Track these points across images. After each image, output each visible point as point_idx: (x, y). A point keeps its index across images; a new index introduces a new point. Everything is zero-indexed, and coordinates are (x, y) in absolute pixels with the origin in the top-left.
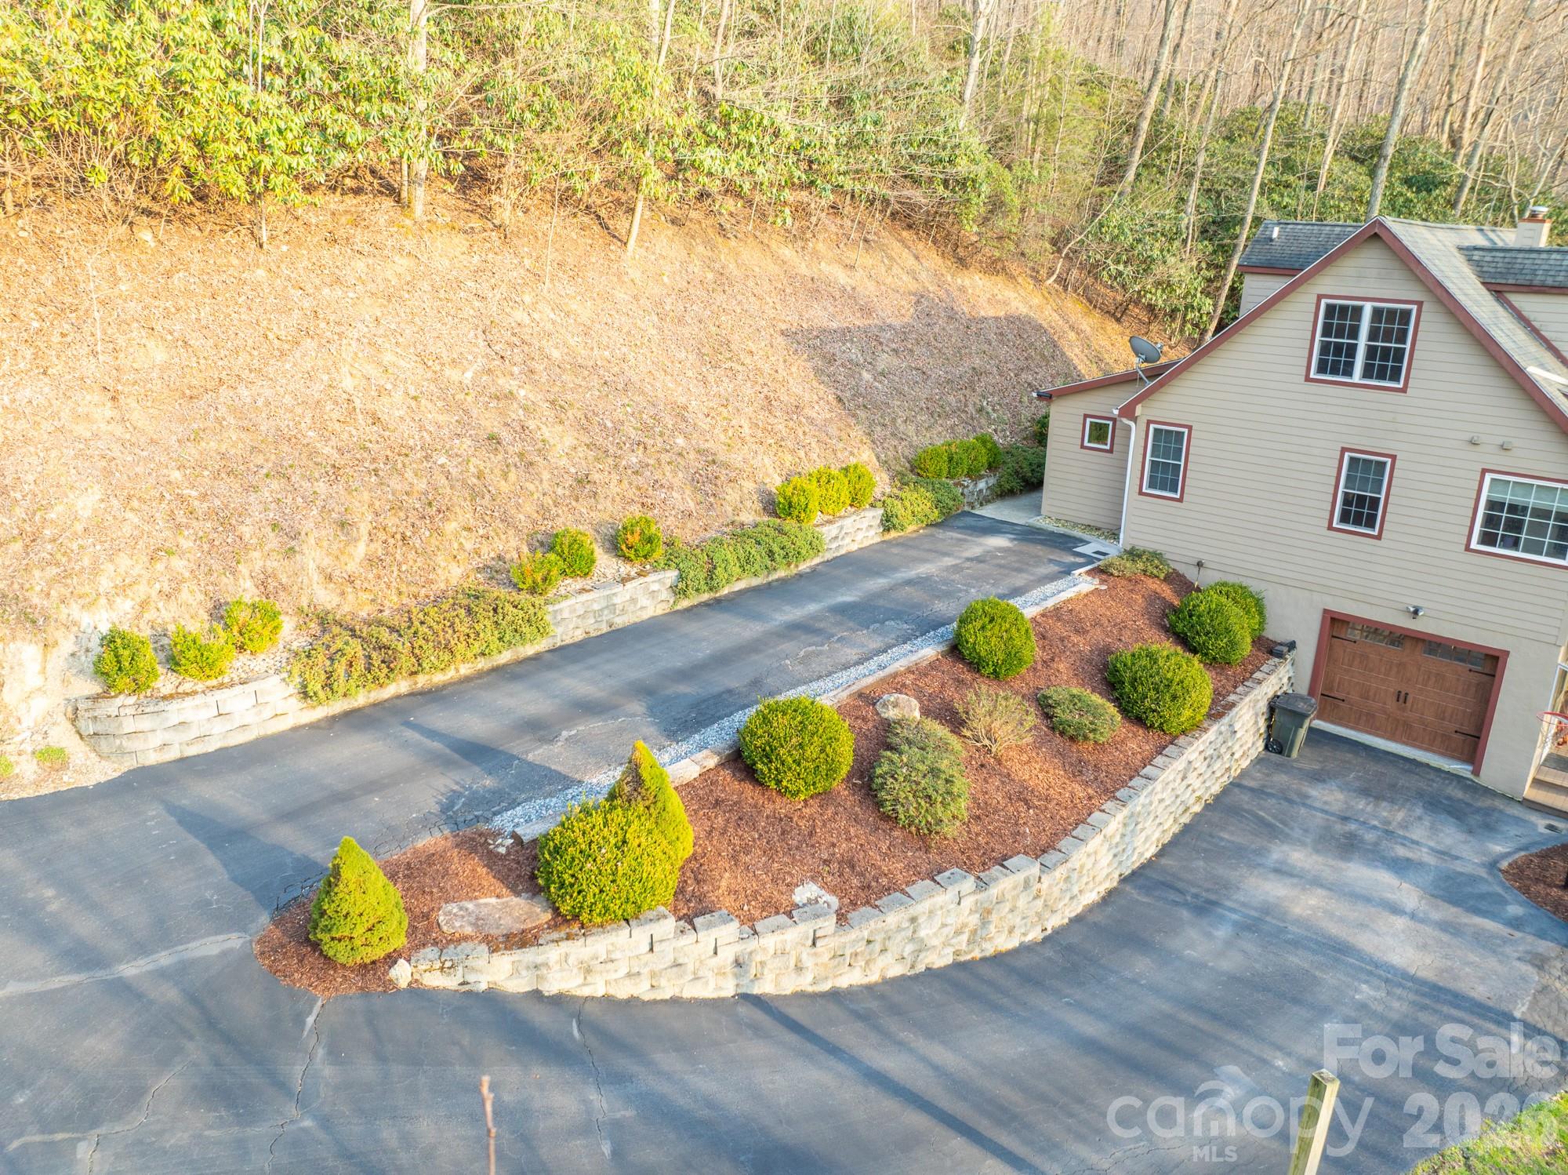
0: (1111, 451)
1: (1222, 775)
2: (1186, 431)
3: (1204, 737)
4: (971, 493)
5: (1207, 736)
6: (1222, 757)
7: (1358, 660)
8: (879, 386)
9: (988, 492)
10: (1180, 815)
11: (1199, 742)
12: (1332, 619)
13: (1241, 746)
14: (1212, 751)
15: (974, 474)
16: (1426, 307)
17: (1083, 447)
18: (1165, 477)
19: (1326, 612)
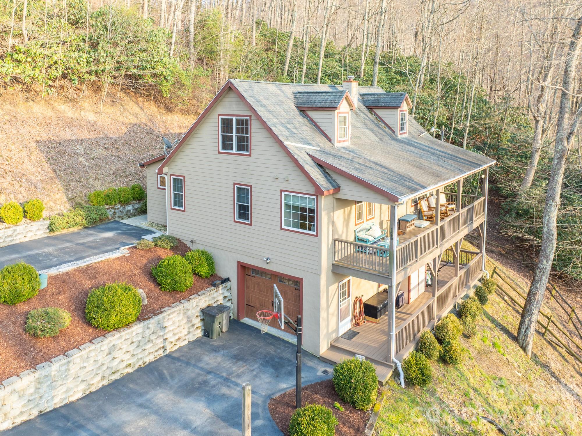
1: (157, 351)
2: (183, 178)
3: (128, 331)
4: (121, 212)
5: (130, 330)
6: (152, 341)
7: (256, 286)
8: (87, 164)
9: (134, 211)
10: (110, 375)
11: (122, 334)
12: (241, 266)
13: (174, 334)
14: (140, 338)
15: (125, 203)
16: (253, 118)
17: (158, 188)
18: (179, 201)
19: (238, 262)
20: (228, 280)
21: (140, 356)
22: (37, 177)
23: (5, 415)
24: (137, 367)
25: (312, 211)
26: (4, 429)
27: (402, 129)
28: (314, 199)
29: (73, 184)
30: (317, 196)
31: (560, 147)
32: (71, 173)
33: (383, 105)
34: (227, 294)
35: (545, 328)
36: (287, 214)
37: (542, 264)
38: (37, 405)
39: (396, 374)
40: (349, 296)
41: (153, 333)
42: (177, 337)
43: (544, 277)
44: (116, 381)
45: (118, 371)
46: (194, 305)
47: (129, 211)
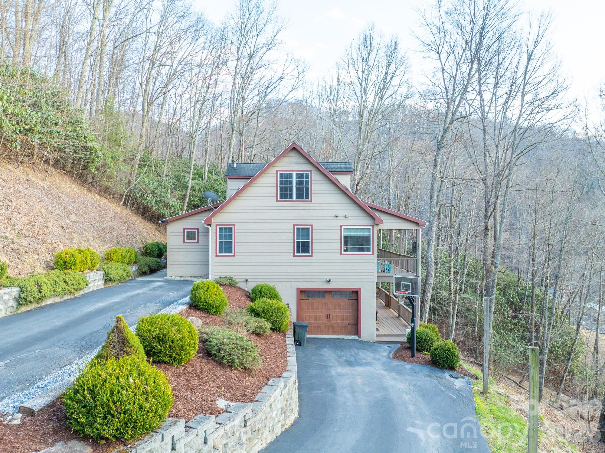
0: (198, 242)
2: (233, 226)
7: (311, 306)
12: (300, 291)
16: (314, 172)
17: (185, 243)
18: (226, 248)
19: (298, 288)
25: (368, 238)
28: (369, 229)
30: (373, 226)
36: (346, 243)
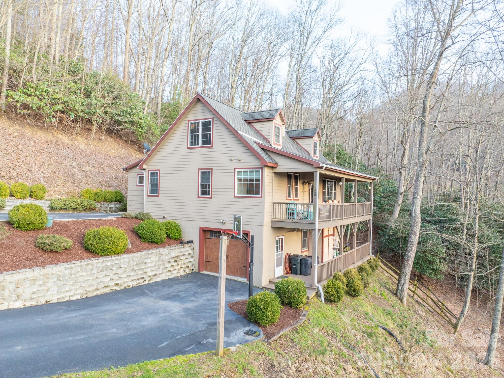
1: (138, 279)
2: (158, 172)
3: (117, 257)
4: (106, 207)
5: (119, 257)
6: (135, 271)
7: (213, 245)
8: (79, 173)
9: (116, 209)
10: (102, 288)
11: (113, 258)
12: (203, 230)
13: (152, 271)
14: (126, 266)
15: (110, 201)
16: (215, 119)
17: (137, 186)
18: (154, 189)
19: (200, 228)
20: (191, 242)
21: (126, 280)
22: (40, 174)
23: (18, 296)
24: (123, 287)
25: (258, 180)
26: (16, 307)
27: (315, 153)
28: (259, 171)
29: (69, 184)
30: (262, 168)
31: (421, 159)
32: (67, 177)
33: (302, 136)
34: (190, 252)
35: (413, 292)
36: (239, 186)
37: (412, 239)
38: (45, 296)
39: (318, 295)
40: (282, 250)
41: (136, 265)
42: (154, 273)
43: (413, 248)
44: (107, 294)
45: (108, 286)
46: (167, 253)
47: (112, 208)
